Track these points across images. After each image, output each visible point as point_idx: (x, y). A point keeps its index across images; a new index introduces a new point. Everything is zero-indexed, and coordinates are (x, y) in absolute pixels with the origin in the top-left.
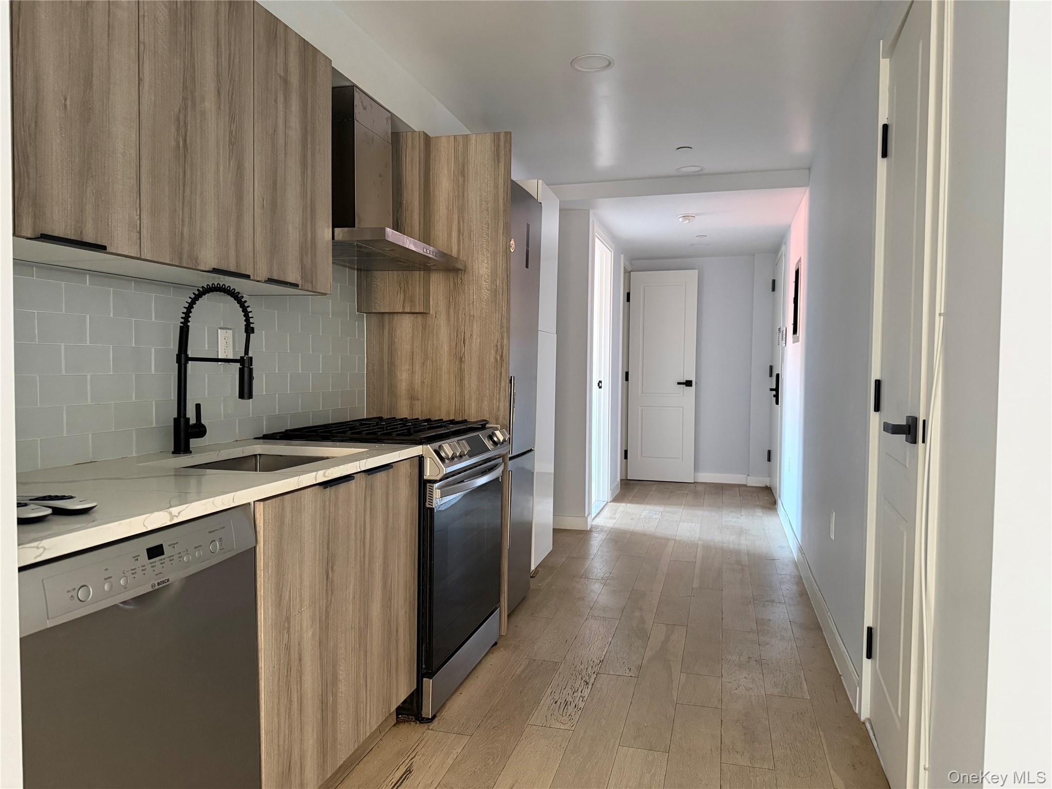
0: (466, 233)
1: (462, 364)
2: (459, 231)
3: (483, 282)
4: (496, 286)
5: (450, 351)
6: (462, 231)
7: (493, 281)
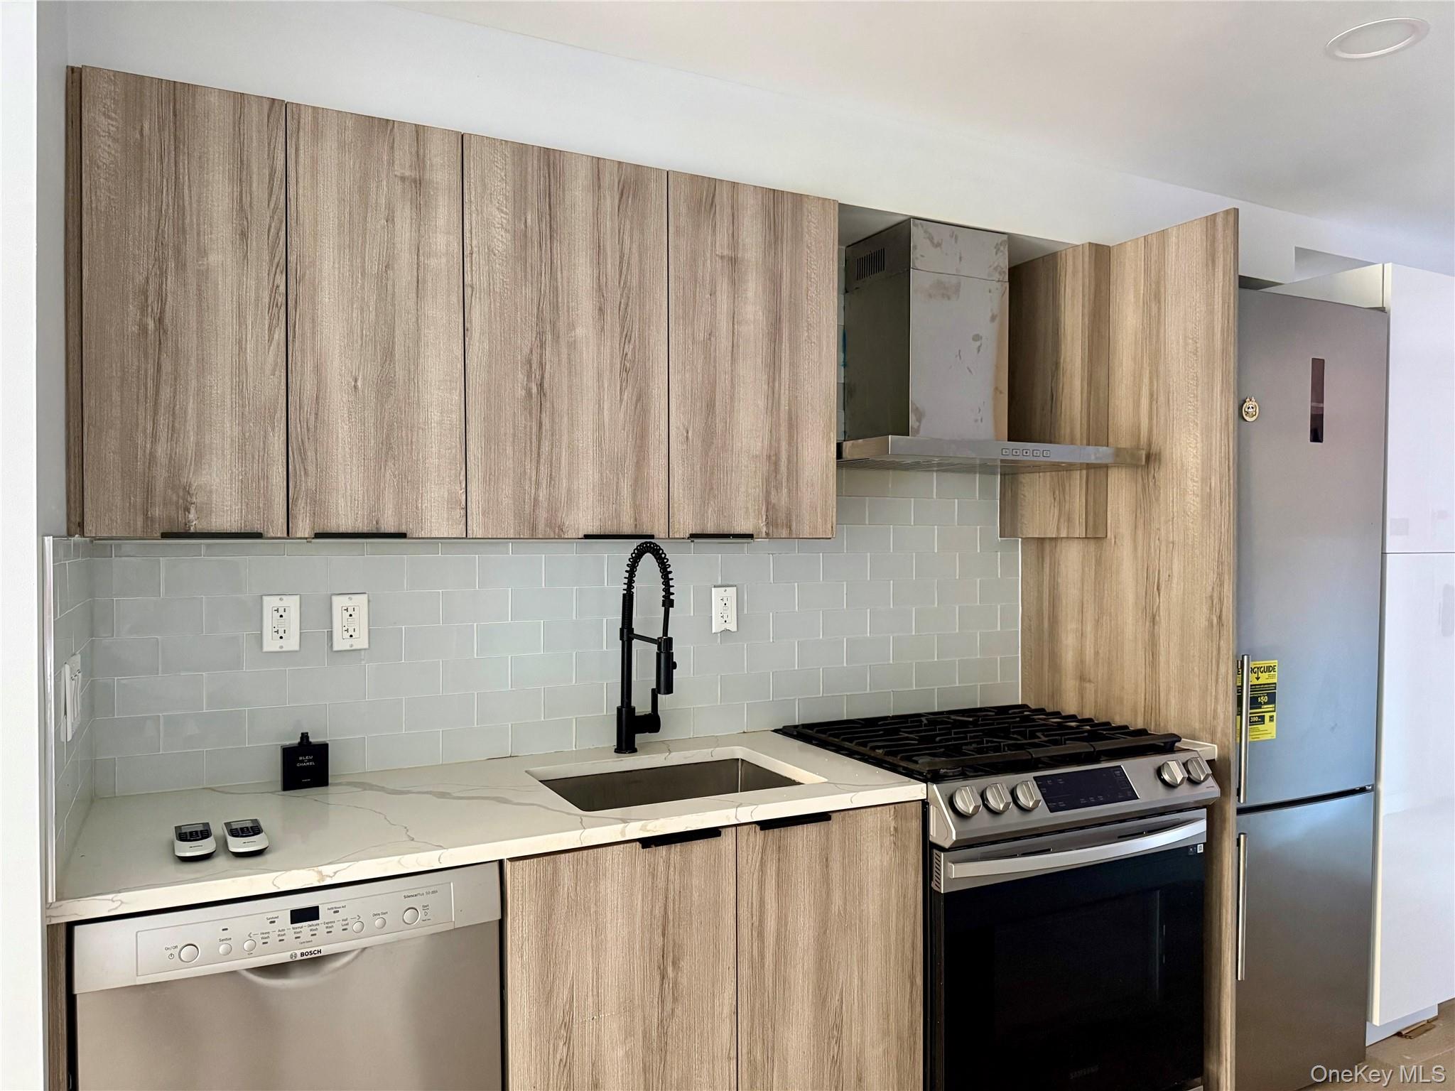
0: (1162, 399)
1: (1156, 627)
2: (1151, 395)
3: (1190, 483)
4: (1210, 489)
5: (1136, 603)
6: (1155, 396)
7: (1205, 480)
